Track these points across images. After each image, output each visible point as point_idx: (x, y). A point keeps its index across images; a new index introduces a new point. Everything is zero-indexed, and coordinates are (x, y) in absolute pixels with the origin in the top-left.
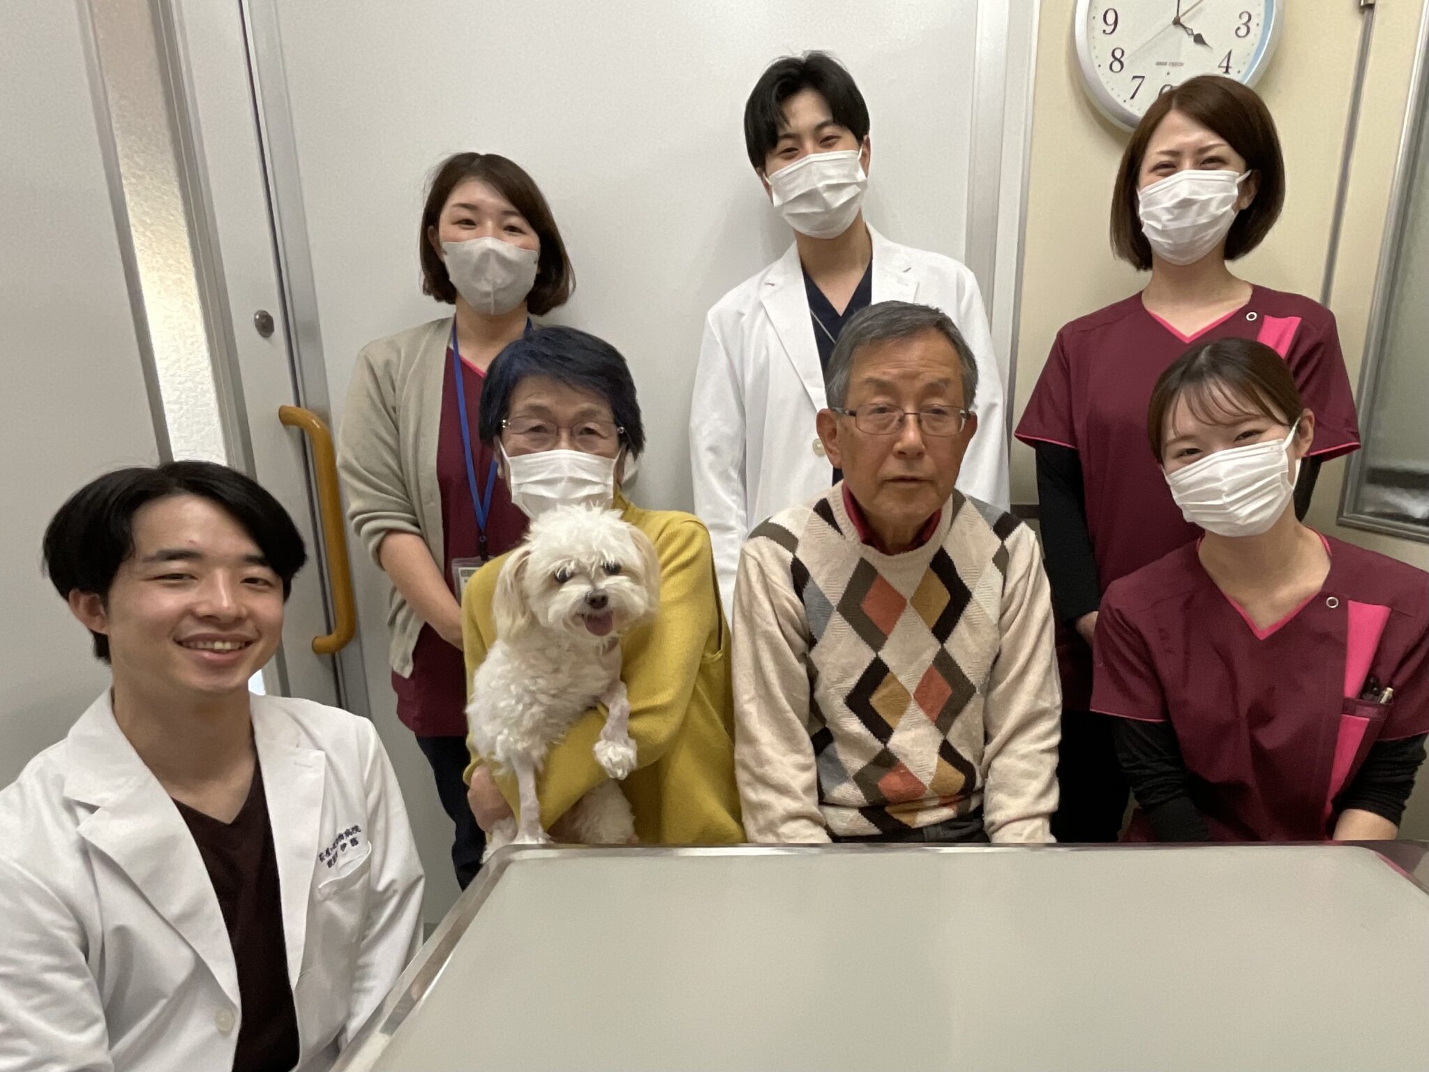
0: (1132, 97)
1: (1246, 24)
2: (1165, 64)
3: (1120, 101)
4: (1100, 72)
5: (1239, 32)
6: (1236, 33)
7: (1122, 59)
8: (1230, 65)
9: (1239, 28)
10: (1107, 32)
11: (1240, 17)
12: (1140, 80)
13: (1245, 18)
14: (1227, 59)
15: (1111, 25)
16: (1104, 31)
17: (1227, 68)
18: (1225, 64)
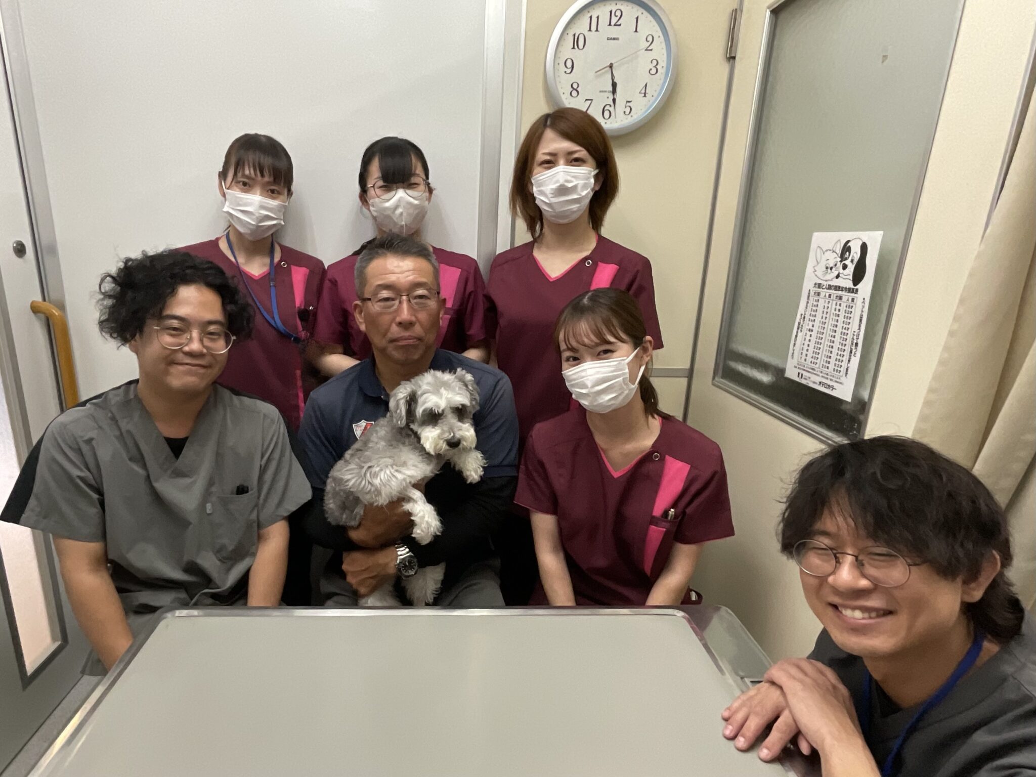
1: (655, 67)
2: (606, 91)
4: (564, 96)
5: (651, 72)
6: (649, 72)
7: (578, 89)
8: (647, 92)
9: (651, 69)
10: (567, 72)
11: (651, 62)
12: (590, 102)
13: (655, 62)
14: (644, 89)
15: (569, 68)
16: (565, 72)
17: (645, 93)
18: (643, 91)
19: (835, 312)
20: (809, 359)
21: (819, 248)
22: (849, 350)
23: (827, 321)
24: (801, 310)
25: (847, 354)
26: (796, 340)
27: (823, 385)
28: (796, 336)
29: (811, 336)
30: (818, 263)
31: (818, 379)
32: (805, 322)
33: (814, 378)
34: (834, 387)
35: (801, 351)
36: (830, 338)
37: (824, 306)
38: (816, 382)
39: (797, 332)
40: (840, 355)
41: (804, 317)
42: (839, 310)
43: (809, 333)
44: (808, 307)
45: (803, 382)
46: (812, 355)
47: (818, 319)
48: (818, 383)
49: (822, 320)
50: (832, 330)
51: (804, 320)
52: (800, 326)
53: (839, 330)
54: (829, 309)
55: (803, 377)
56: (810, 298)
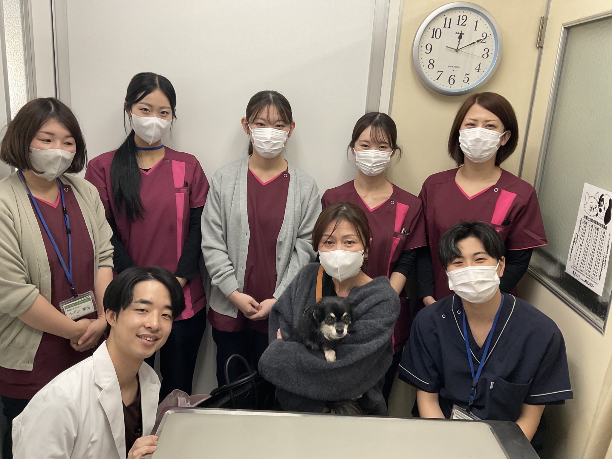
0: (437, 79)
1: (487, 53)
2: (452, 67)
3: (431, 81)
4: (423, 68)
6: (483, 56)
7: (433, 64)
8: (480, 69)
10: (427, 53)
11: (484, 50)
12: (441, 72)
13: (487, 51)
14: (478, 66)
15: (429, 50)
17: (479, 70)
18: (478, 68)
19: (595, 238)
20: (580, 264)
21: (587, 194)
22: (602, 264)
23: (590, 242)
24: (576, 230)
25: (600, 265)
26: (572, 250)
27: (587, 282)
28: (573, 247)
29: (581, 249)
30: (587, 203)
31: (584, 278)
32: (578, 238)
33: (582, 276)
34: (593, 285)
35: (575, 258)
36: (592, 253)
37: (589, 232)
38: (583, 279)
39: (573, 244)
40: (597, 266)
41: (578, 236)
42: (597, 237)
43: (580, 247)
44: (580, 230)
45: (576, 277)
46: (581, 261)
47: (585, 239)
48: (584, 281)
49: (587, 241)
50: (593, 249)
51: (577, 238)
52: (575, 241)
53: (596, 249)
54: (592, 234)
55: (576, 275)
56: (581, 224)
